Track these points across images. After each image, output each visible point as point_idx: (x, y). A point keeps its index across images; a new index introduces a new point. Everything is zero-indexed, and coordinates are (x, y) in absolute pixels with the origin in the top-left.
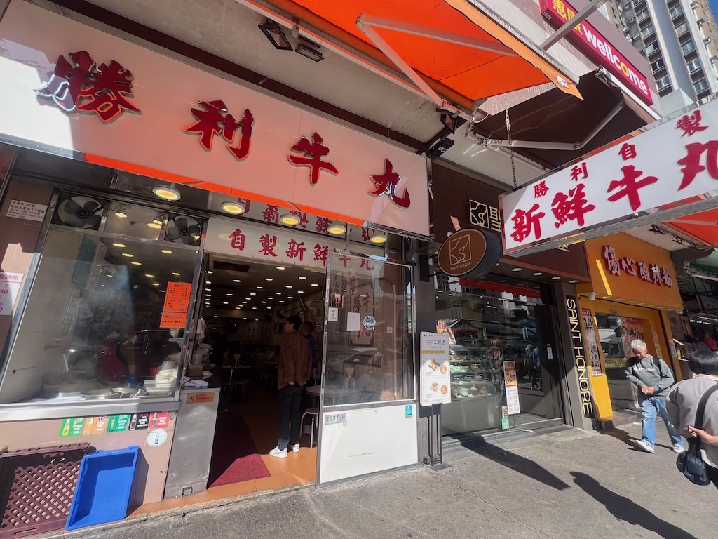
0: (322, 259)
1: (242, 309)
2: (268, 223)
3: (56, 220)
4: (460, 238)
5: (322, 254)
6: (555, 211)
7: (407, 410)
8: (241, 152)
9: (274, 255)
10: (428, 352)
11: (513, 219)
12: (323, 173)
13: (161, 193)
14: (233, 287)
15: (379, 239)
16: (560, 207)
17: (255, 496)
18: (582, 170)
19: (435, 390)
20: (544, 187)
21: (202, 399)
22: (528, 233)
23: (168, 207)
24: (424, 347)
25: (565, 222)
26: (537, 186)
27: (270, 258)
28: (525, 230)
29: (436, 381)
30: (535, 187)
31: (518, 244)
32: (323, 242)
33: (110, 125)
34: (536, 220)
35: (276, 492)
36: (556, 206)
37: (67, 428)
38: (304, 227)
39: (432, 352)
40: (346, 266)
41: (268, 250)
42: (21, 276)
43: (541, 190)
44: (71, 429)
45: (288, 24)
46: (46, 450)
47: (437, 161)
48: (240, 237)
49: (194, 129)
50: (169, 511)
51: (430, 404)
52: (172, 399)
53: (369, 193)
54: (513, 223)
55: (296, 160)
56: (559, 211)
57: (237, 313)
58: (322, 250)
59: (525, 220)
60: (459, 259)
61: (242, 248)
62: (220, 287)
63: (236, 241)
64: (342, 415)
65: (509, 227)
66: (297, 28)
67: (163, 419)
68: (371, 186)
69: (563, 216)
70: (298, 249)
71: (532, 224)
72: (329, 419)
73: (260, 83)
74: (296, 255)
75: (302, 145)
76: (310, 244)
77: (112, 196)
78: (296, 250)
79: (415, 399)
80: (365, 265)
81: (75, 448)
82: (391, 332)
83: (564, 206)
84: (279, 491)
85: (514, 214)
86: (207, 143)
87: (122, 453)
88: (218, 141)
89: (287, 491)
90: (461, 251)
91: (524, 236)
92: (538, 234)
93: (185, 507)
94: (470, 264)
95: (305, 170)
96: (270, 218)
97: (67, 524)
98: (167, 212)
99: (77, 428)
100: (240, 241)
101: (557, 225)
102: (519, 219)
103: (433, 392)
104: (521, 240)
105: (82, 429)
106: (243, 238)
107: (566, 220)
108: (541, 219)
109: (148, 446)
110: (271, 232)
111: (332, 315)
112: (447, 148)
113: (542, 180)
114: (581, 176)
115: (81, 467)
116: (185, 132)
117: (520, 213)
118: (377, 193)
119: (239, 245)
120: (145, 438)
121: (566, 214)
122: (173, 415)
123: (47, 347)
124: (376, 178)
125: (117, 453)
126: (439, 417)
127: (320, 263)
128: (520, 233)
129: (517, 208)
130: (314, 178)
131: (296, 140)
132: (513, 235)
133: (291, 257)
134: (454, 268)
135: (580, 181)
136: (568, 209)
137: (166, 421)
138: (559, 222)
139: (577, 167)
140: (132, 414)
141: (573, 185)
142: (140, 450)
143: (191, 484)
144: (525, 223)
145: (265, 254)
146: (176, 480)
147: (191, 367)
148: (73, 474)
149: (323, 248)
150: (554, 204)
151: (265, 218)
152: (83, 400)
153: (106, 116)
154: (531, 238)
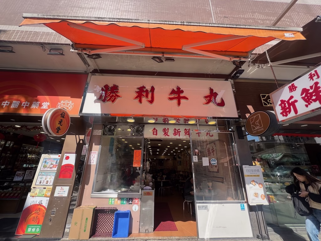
0: (188, 134)
1: (164, 155)
2: (165, 124)
3: (104, 134)
4: (255, 116)
5: (187, 132)
6: (303, 98)
7: (241, 207)
8: (151, 101)
9: (168, 136)
10: (248, 176)
11: (280, 105)
12: (182, 101)
13: (129, 121)
14: (159, 147)
15: (213, 123)
16: (306, 96)
17: (172, 238)
18: (315, 74)
19: (257, 197)
20: (294, 86)
21: (148, 194)
22: (290, 112)
23: (132, 124)
24: (245, 173)
25: (311, 104)
26: (290, 86)
27: (167, 137)
28: (288, 110)
29: (257, 192)
30: (289, 87)
31: (285, 118)
32: (187, 128)
33: (114, 103)
34: (293, 104)
35: (180, 238)
36: (304, 96)
37: (110, 201)
38: (179, 122)
39: (251, 176)
40: (199, 136)
41: (166, 134)
42: (97, 152)
43: (293, 88)
44: (111, 202)
45: (160, 55)
46: (106, 208)
47: (237, 81)
48: (155, 130)
49: (136, 98)
50: (141, 238)
51: (255, 205)
52: (138, 194)
53: (203, 104)
54: (280, 107)
55: (171, 99)
56: (306, 98)
57: (162, 157)
58: (187, 131)
59: (287, 105)
60: (256, 127)
61: (156, 135)
62: (154, 147)
63: (154, 132)
64: (206, 206)
65: (278, 110)
66: (163, 55)
67: (137, 201)
68: (204, 101)
69: (309, 100)
70: (178, 132)
71: (291, 107)
72: (200, 207)
73: (155, 75)
74: (177, 134)
75: (173, 92)
76: (182, 129)
77: (116, 124)
78: (176, 132)
79: (245, 201)
80: (208, 135)
81: (113, 209)
82: (227, 166)
83: (309, 95)
84: (181, 238)
85: (280, 103)
86: (140, 101)
87: (125, 212)
88: (144, 99)
89: (185, 239)
90: (257, 123)
91: (288, 113)
92: (296, 112)
93: (146, 237)
94: (263, 129)
95: (175, 101)
96: (165, 121)
97: (112, 235)
98: (132, 125)
99: (113, 202)
100: (155, 132)
101: (307, 106)
102: (283, 105)
103: (256, 198)
104: (286, 115)
105: (114, 202)
106: (157, 130)
107: (312, 102)
108: (296, 104)
109: (133, 211)
110: (166, 127)
111: (195, 159)
112: (241, 73)
113: (292, 83)
114: (315, 78)
115: (115, 215)
116: (134, 99)
117: (283, 102)
118: (208, 103)
119: (155, 134)
120: (132, 208)
121: (310, 99)
122: (139, 200)
123: (104, 174)
124: (206, 97)
125: (124, 212)
126: (262, 212)
127: (187, 137)
128: (285, 112)
129: (281, 99)
130: (179, 104)
131: (170, 91)
132: (282, 113)
133: (175, 135)
134: (255, 132)
135: (315, 80)
136: (312, 96)
137: (138, 202)
138: (307, 104)
139: (311, 73)
140: (127, 198)
141: (312, 83)
142: (130, 212)
143: (148, 228)
144: (287, 106)
145: (165, 136)
146: (143, 226)
147: (145, 181)
148: (113, 218)
149: (188, 130)
150: (302, 94)
151: (163, 122)
152: (114, 192)
153: (113, 101)
154: (292, 114)
